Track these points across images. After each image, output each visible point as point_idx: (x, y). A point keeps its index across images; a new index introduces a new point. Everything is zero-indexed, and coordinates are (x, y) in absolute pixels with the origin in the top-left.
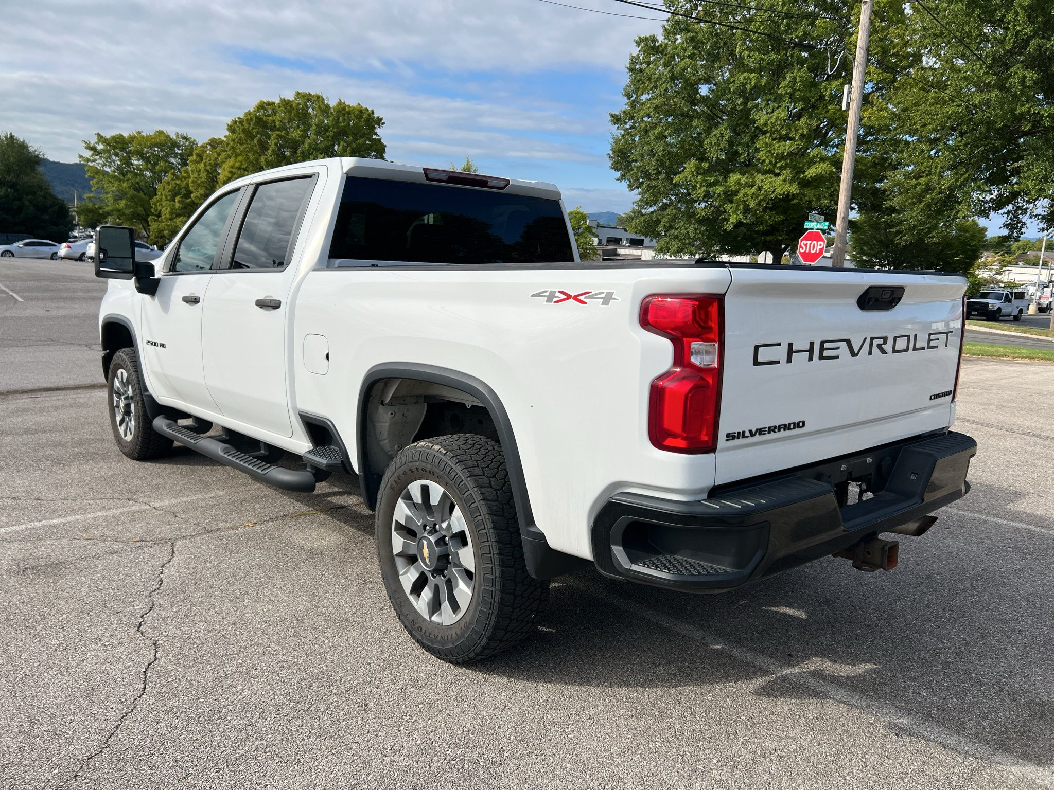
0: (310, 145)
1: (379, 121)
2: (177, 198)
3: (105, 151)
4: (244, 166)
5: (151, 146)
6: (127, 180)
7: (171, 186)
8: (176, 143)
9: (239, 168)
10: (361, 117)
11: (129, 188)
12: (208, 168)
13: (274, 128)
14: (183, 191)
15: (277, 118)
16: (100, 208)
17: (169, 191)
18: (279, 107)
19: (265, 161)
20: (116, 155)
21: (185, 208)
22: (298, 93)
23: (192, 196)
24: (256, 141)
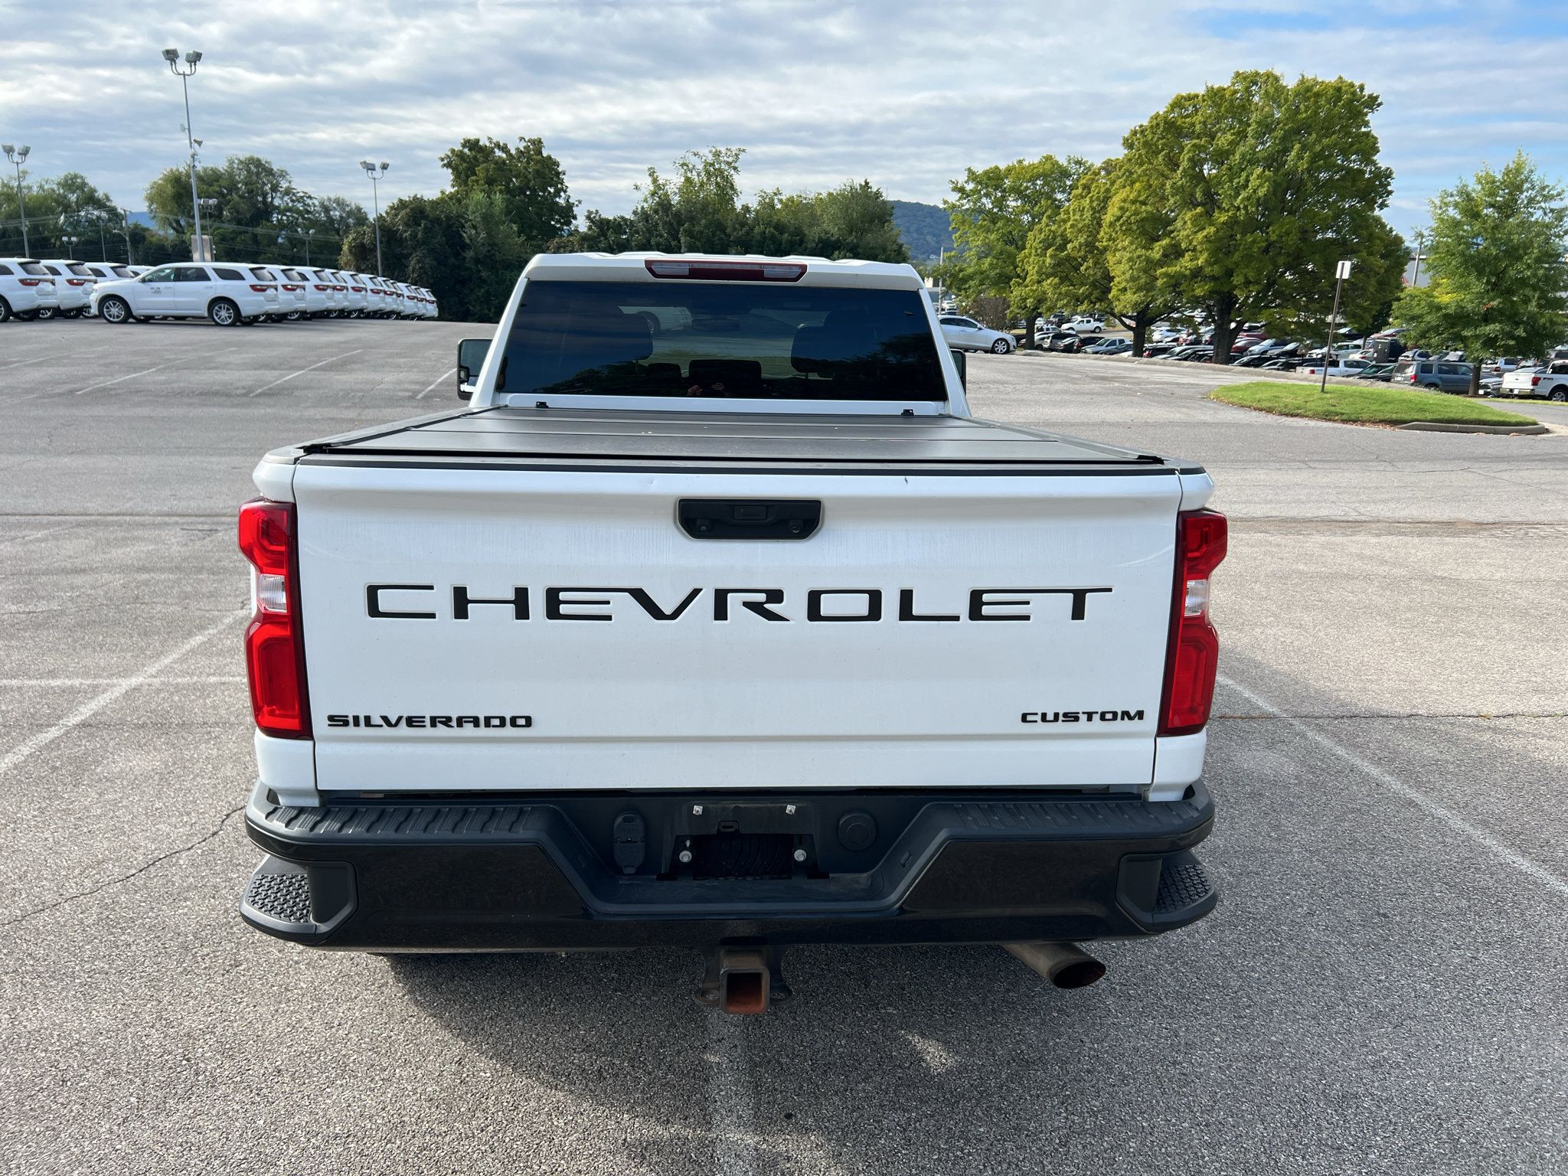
0: (1243, 156)
1: (1373, 102)
2: (1049, 252)
3: (974, 191)
4: (1141, 199)
5: (1033, 179)
6: (998, 230)
7: (1043, 234)
8: (1066, 171)
9: (1133, 202)
10: (1339, 99)
11: (998, 240)
12: (1094, 204)
13: (1191, 135)
14: (1059, 241)
15: (1199, 118)
16: (961, 270)
17: (1040, 242)
18: (1204, 101)
19: (1172, 187)
20: (987, 195)
21: (1059, 264)
22: (1238, 74)
23: (1069, 246)
24: (1160, 157)
